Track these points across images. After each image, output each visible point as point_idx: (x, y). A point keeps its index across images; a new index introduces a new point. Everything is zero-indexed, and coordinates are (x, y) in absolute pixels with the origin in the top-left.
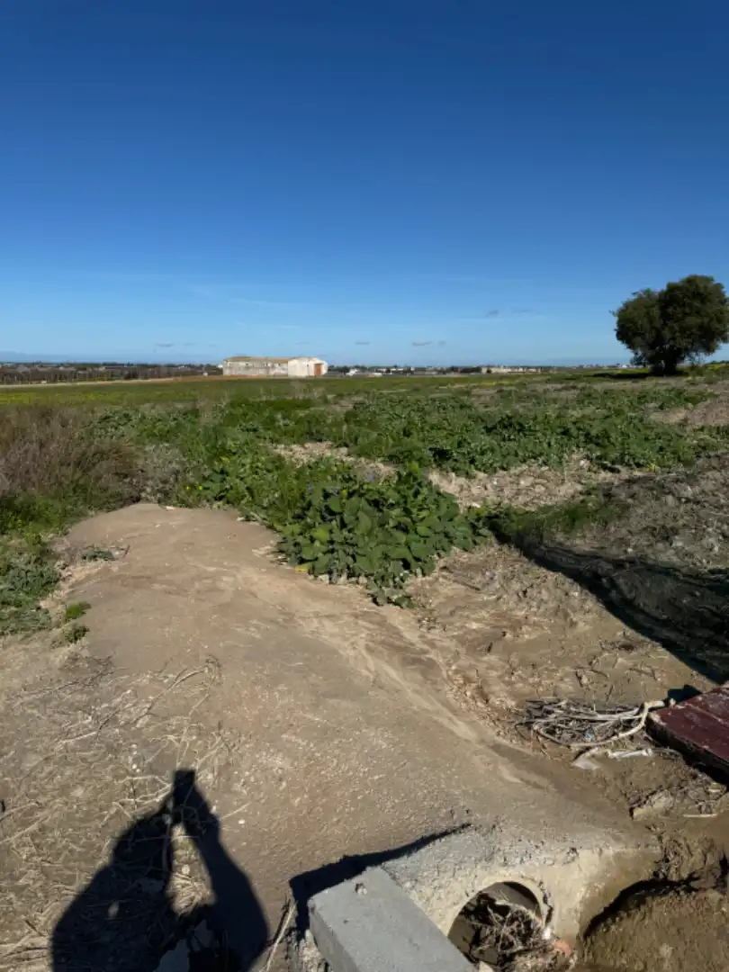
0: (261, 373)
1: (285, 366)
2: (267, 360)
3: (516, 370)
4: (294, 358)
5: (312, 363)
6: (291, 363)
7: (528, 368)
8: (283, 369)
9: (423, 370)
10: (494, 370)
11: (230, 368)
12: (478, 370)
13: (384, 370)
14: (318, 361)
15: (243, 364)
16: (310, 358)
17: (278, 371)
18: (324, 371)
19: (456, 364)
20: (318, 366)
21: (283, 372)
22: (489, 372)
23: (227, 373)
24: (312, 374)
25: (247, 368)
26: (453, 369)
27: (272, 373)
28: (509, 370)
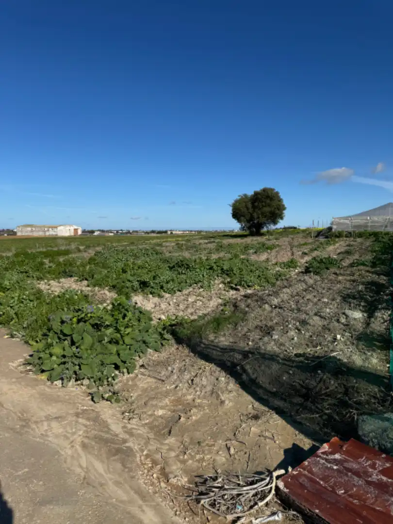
0: (40, 234)
1: (55, 230)
2: (44, 227)
3: (185, 232)
4: (60, 226)
5: (72, 228)
6: (59, 228)
7: (191, 231)
8: (55, 232)
9: (137, 232)
10: (174, 232)
11: (21, 231)
12: (166, 232)
13: (115, 232)
14: (76, 227)
15: (29, 229)
16: (71, 225)
17: (51, 233)
18: (80, 232)
19: (154, 229)
20: (76, 230)
21: (54, 233)
22: (172, 233)
23: (19, 234)
24: (72, 234)
25: (32, 231)
26: (153, 232)
27: (47, 234)
28: (182, 232)
